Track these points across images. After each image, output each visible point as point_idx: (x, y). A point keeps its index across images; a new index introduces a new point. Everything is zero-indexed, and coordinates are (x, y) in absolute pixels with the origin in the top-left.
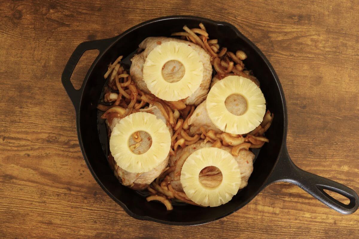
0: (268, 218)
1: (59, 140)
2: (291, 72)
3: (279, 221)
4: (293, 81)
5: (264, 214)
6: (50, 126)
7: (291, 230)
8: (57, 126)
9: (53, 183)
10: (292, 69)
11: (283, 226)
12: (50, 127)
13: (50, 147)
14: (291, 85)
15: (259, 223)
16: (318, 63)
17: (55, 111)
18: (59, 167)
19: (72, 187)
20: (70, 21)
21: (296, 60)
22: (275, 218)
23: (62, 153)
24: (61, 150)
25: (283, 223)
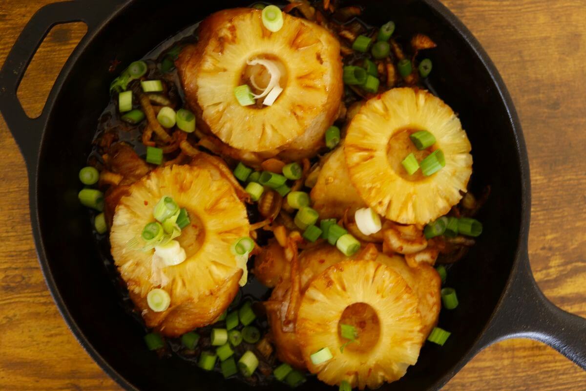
0: (526, 360)
1: (30, 282)
2: (512, 35)
3: (550, 362)
4: (520, 52)
5: (517, 353)
6: (3, 252)
7: (578, 374)
8: (20, 251)
9: (37, 381)
10: (515, 27)
11: (558, 371)
12: (4, 255)
13: (13, 301)
14: (518, 62)
15: (509, 375)
16: (566, 5)
17: (9, 217)
18: (43, 342)
19: (82, 380)
20: (4, 7)
21: (519, 7)
22: (539, 357)
23: (42, 309)
24: (40, 303)
25: (558, 364)
